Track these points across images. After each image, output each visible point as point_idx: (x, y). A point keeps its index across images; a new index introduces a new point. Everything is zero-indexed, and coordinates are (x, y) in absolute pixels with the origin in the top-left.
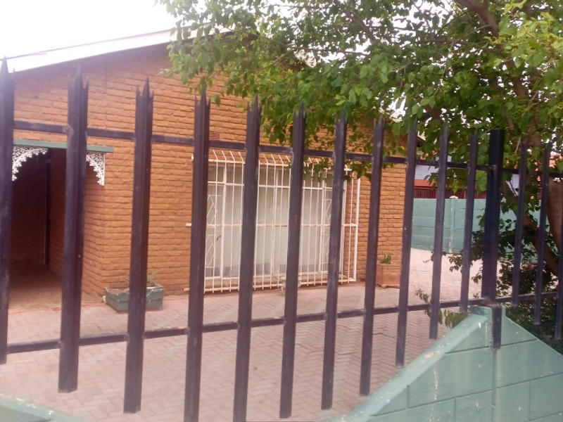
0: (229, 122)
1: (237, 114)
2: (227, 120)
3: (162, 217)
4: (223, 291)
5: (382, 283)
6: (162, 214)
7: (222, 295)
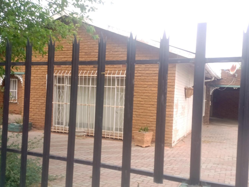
0: (65, 58)
1: (68, 54)
2: (64, 57)
3: (40, 98)
4: (61, 132)
5: (143, 145)
6: (40, 97)
7: (60, 134)
